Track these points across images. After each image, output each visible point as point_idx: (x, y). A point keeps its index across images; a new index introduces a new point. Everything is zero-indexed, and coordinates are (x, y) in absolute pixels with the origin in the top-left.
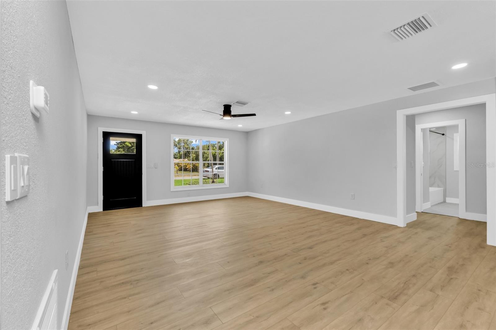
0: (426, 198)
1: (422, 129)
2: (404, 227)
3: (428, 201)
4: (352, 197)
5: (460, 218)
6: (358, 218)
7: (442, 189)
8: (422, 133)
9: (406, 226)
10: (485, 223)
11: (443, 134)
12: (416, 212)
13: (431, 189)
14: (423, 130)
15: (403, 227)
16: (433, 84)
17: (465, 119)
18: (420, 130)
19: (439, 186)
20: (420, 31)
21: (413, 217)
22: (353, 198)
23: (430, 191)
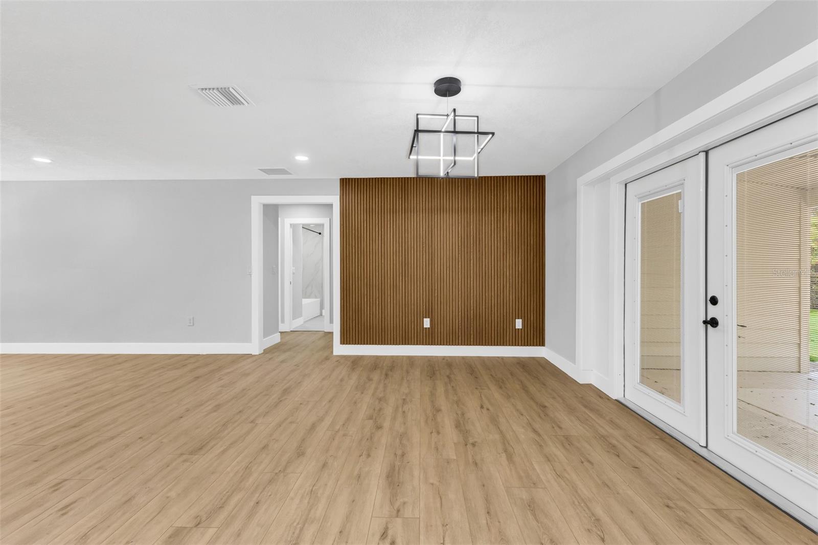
0: (297, 313)
1: (291, 225)
2: (260, 354)
3: (301, 316)
4: (190, 323)
5: (326, 331)
6: (199, 355)
7: (318, 300)
8: (291, 230)
9: (262, 352)
10: (333, 332)
11: (320, 234)
12: (281, 333)
13: (305, 301)
14: (293, 226)
15: (258, 354)
16: (283, 172)
17: (329, 219)
18: (289, 225)
19: (316, 297)
20: (237, 104)
21: (276, 339)
22: (192, 324)
23: (303, 303)
